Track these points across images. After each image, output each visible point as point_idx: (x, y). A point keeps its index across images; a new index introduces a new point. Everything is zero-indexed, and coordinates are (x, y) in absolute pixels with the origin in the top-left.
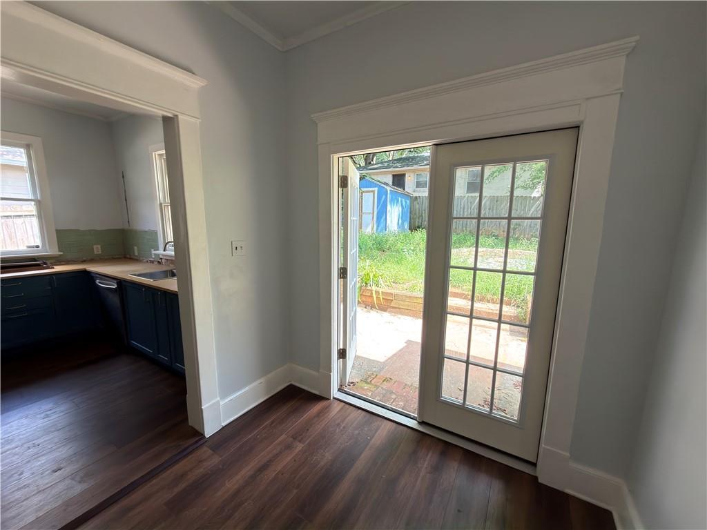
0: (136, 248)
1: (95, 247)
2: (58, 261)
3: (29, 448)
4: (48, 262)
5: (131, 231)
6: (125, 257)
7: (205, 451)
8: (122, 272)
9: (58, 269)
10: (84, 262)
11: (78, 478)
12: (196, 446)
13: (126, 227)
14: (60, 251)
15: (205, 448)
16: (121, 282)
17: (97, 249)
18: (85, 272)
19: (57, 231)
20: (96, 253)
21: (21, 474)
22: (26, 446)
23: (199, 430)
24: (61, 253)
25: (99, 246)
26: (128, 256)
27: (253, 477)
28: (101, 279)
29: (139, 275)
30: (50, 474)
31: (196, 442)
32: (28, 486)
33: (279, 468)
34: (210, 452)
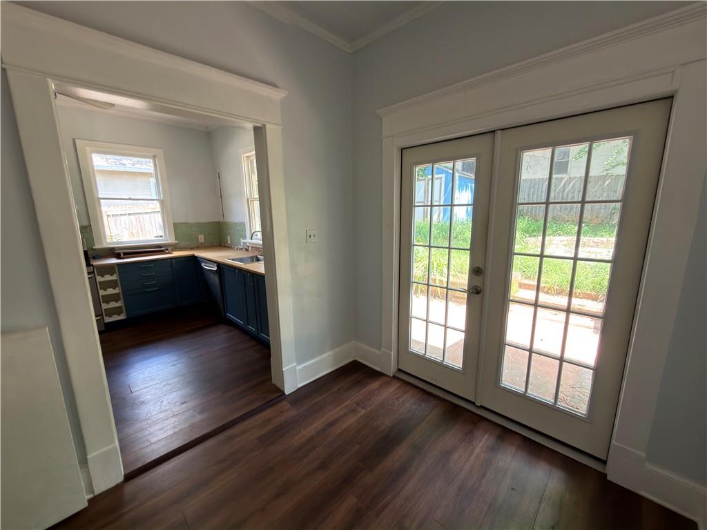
0: (228, 237)
1: (199, 236)
2: (176, 247)
3: (165, 386)
4: (169, 249)
5: (225, 223)
6: (221, 245)
7: (285, 405)
8: (221, 257)
9: (176, 254)
10: (192, 249)
11: (198, 411)
12: (279, 399)
13: (221, 220)
14: (176, 240)
15: (285, 403)
16: (220, 265)
17: (201, 238)
18: (194, 257)
19: (174, 224)
20: (200, 241)
21: (162, 402)
22: (163, 384)
23: (280, 388)
24: (177, 242)
25: (202, 236)
26: (223, 244)
27: (324, 430)
28: (205, 263)
29: (232, 260)
30: (179, 405)
31: (279, 396)
32: (166, 410)
33: (345, 426)
34: (289, 406)
